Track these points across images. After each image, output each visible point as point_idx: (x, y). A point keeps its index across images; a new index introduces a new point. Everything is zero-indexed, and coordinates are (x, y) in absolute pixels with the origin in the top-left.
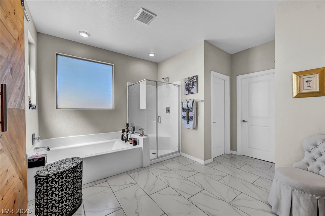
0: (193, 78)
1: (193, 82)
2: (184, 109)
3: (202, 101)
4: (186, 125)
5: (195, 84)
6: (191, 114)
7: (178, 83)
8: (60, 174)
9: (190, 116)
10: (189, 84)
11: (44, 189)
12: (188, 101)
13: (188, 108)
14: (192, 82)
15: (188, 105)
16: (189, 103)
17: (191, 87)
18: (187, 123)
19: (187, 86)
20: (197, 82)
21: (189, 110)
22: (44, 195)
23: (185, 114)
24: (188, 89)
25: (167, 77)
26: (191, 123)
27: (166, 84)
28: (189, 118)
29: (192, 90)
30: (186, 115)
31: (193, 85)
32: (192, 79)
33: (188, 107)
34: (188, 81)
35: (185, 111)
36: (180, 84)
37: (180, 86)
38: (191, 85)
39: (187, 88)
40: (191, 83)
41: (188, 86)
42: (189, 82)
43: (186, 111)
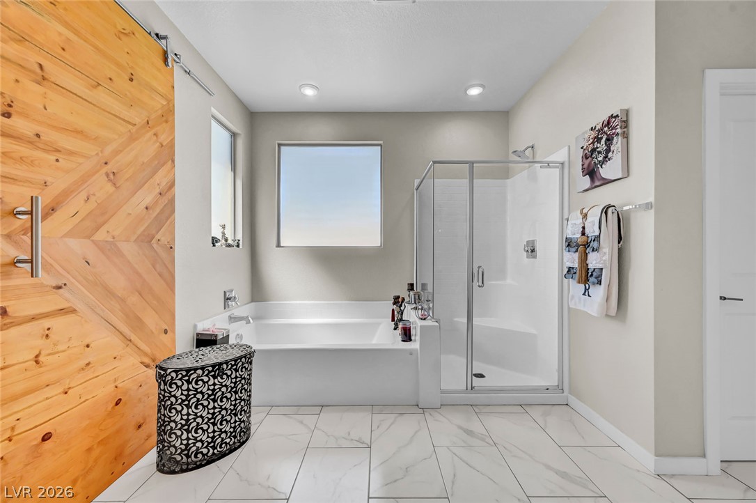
0: (609, 122)
1: (608, 140)
2: (570, 244)
3: (648, 206)
4: (580, 299)
5: (617, 144)
6: (594, 261)
7: (561, 155)
8: (210, 369)
9: (591, 266)
10: (593, 150)
11: (182, 394)
12: (585, 211)
13: (584, 238)
14: (603, 141)
15: (584, 228)
16: (589, 219)
17: (600, 159)
18: (584, 294)
19: (587, 158)
20: (626, 136)
21: (587, 245)
22: (182, 407)
23: (572, 259)
24: (591, 168)
25: (531, 145)
26: (598, 292)
27: (527, 165)
28: (587, 276)
29: (606, 171)
30: (576, 265)
31: (608, 150)
32: (606, 129)
33: (583, 234)
34: (591, 141)
35: (574, 249)
36: (567, 160)
37: (566, 165)
38: (600, 152)
39: (585, 166)
40: (602, 146)
41: (590, 159)
42: (593, 143)
43: (577, 251)
